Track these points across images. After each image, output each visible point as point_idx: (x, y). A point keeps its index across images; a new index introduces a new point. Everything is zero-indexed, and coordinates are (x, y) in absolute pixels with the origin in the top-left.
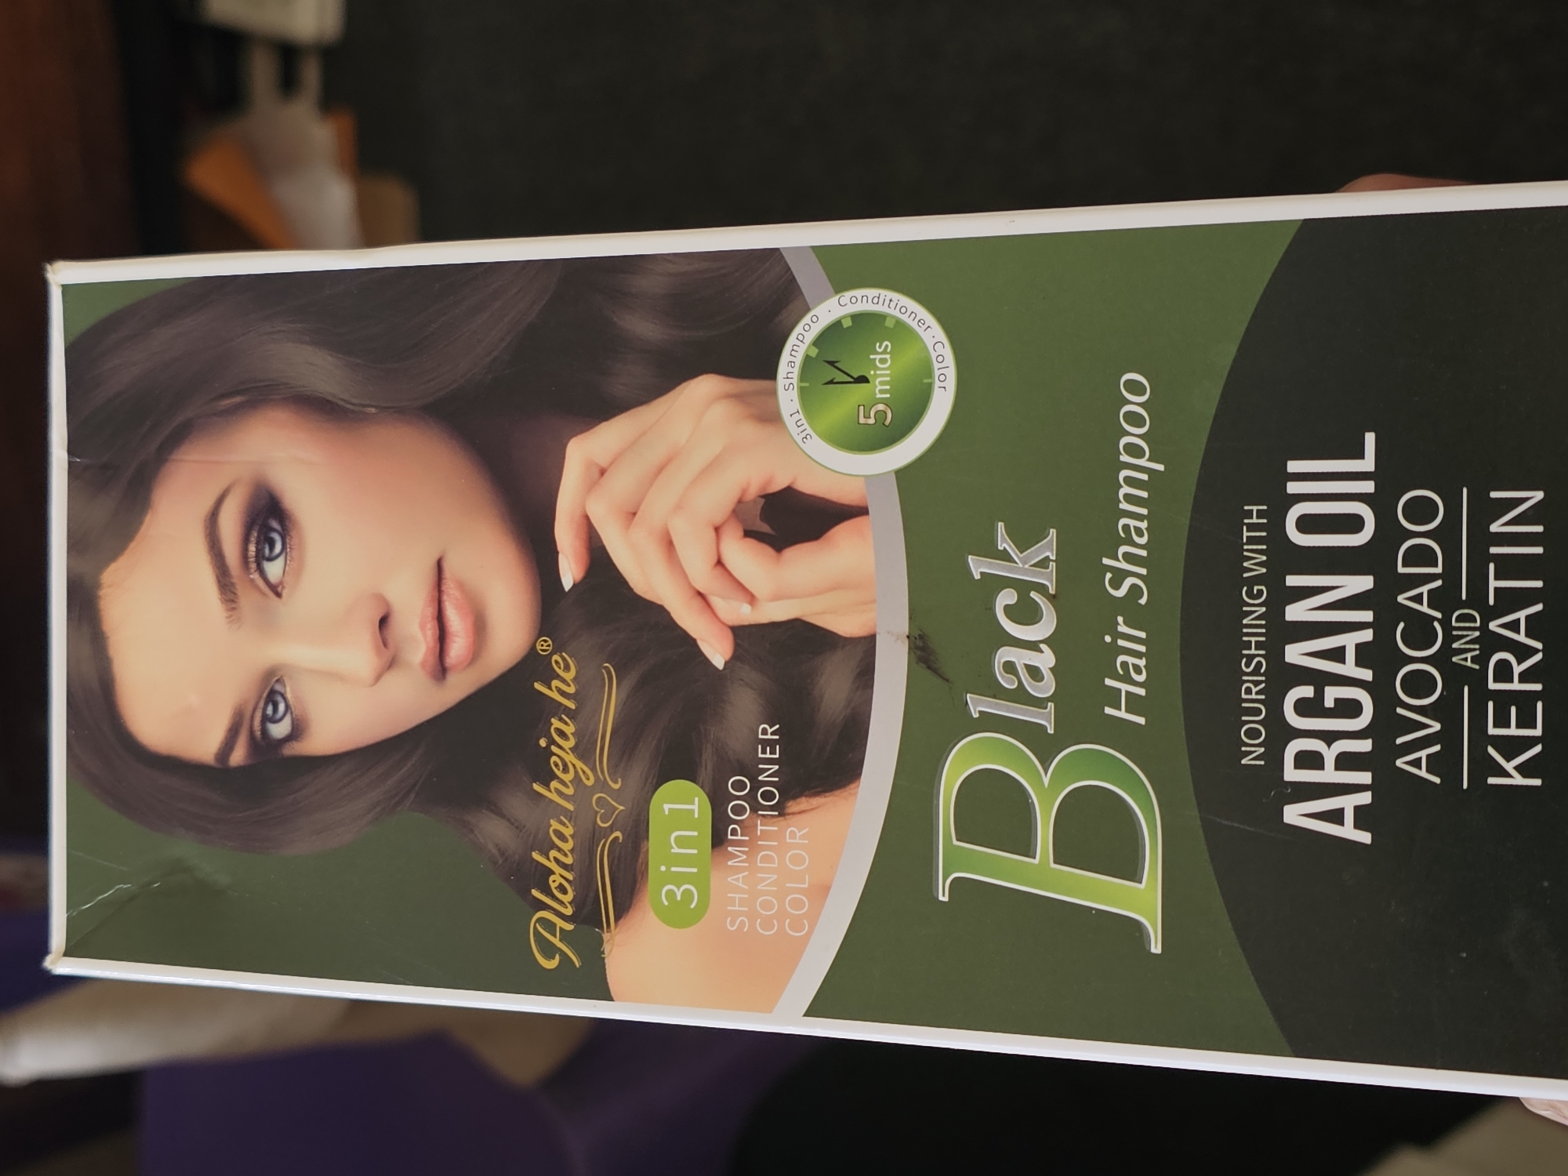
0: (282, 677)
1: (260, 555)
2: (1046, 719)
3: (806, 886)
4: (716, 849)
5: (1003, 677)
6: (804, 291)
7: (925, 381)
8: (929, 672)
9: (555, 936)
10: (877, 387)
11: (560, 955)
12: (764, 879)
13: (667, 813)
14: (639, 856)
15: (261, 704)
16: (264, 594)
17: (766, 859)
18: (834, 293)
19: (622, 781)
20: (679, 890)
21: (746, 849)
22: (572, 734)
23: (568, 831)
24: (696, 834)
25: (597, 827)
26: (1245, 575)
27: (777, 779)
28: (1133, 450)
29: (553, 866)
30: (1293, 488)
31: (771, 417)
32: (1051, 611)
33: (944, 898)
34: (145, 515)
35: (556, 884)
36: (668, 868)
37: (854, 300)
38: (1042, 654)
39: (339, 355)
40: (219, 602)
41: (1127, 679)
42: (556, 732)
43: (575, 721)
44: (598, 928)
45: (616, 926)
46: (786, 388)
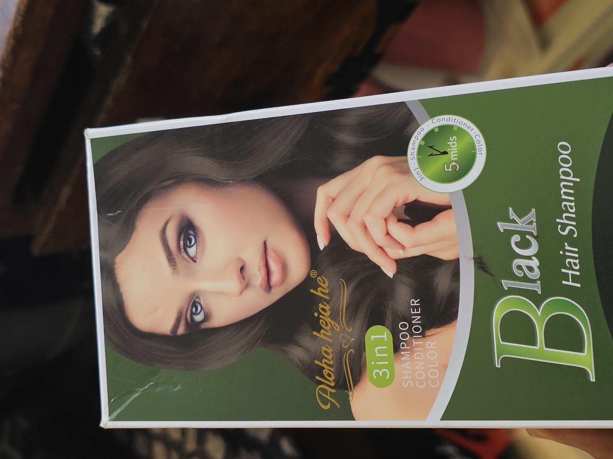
0: (198, 296)
1: (185, 245)
2: (537, 287)
3: (437, 366)
4: (396, 353)
5: (517, 272)
7: (473, 151)
8: (484, 272)
9: (327, 395)
10: (451, 155)
11: (330, 403)
12: (418, 364)
13: (373, 340)
14: (362, 358)
15: (190, 308)
16: (188, 262)
17: (417, 356)
18: (430, 118)
19: (352, 328)
20: (380, 372)
21: (409, 352)
22: (328, 310)
24: (386, 347)
25: (342, 348)
27: (420, 322)
28: (566, 174)
29: (324, 365)
31: (406, 171)
32: (536, 243)
33: (498, 366)
34: (133, 233)
35: (326, 373)
36: (375, 363)
37: (439, 120)
38: (533, 261)
39: (215, 160)
40: (168, 266)
41: (571, 269)
42: (321, 309)
43: (329, 304)
44: (346, 390)
45: (354, 389)
46: (412, 159)
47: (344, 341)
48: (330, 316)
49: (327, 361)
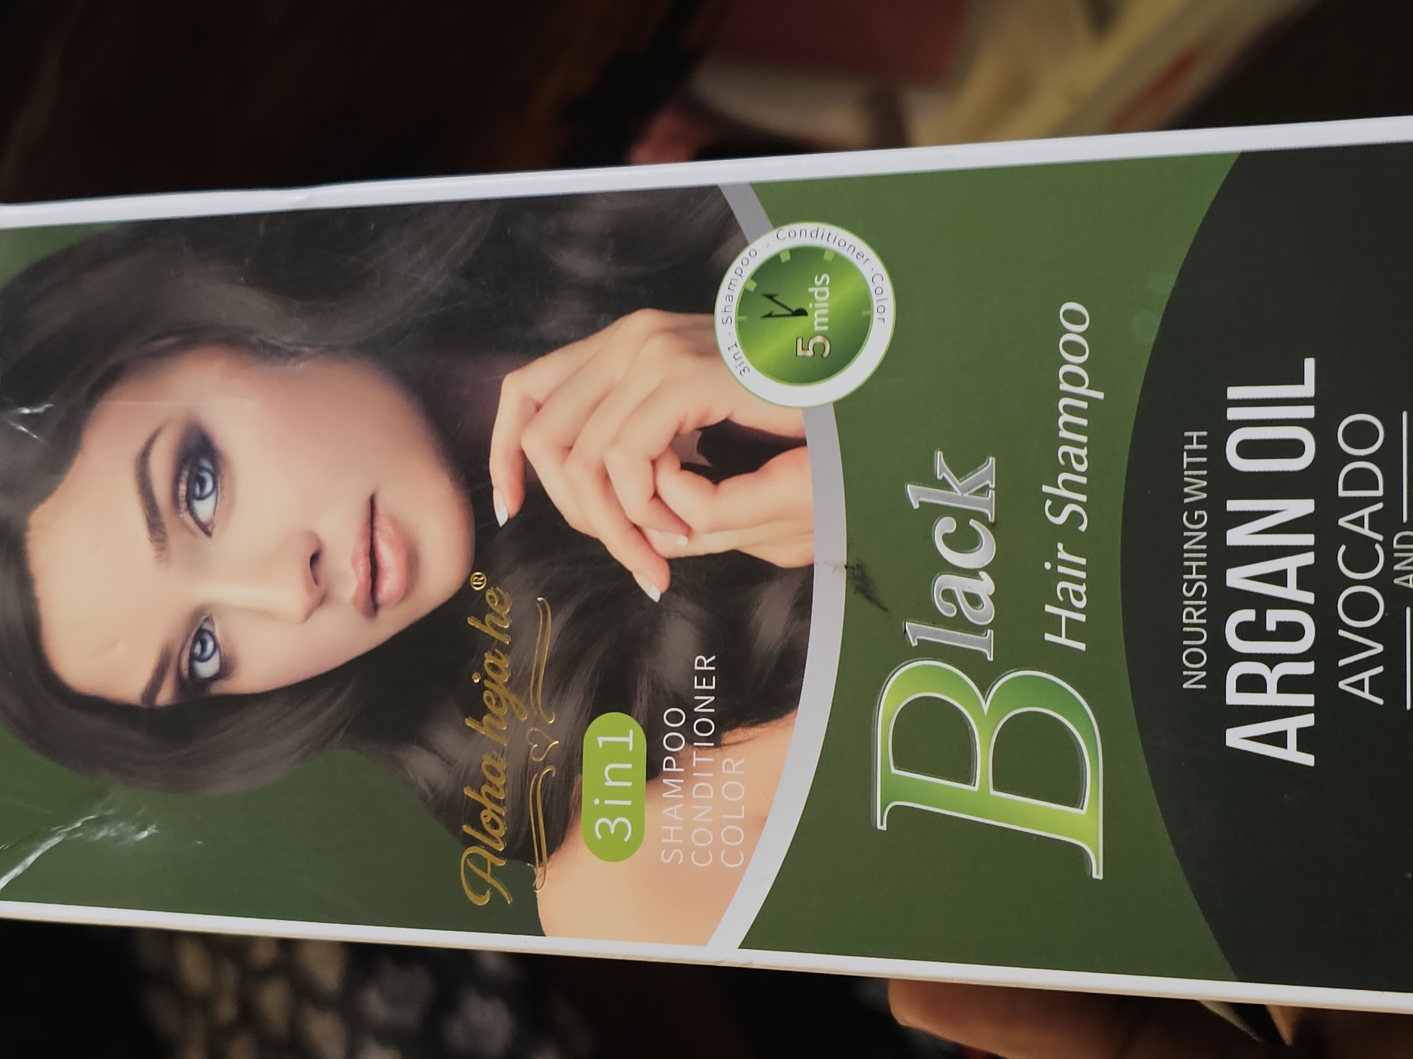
0: (211, 616)
1: (191, 495)
2: (984, 645)
3: (742, 817)
4: (651, 781)
5: (942, 605)
6: (743, 227)
7: (864, 313)
8: (868, 601)
9: (486, 871)
10: (814, 320)
11: (491, 891)
12: (699, 811)
13: (601, 746)
14: (572, 789)
15: (190, 643)
16: (194, 533)
17: (699, 791)
18: (772, 228)
19: (556, 716)
20: (612, 822)
21: (682, 781)
22: (506, 668)
24: (630, 766)
25: (529, 762)
26: (1186, 501)
27: (713, 710)
28: (1074, 379)
29: (484, 801)
30: (1233, 414)
31: (708, 351)
32: (990, 538)
33: (882, 826)
34: (75, 456)
35: (488, 819)
36: (602, 801)
37: (792, 235)
38: (982, 582)
40: (148, 541)
41: (1068, 606)
42: (489, 667)
43: (508, 655)
44: (530, 863)
45: (548, 861)
46: (724, 322)
49: (490, 790)
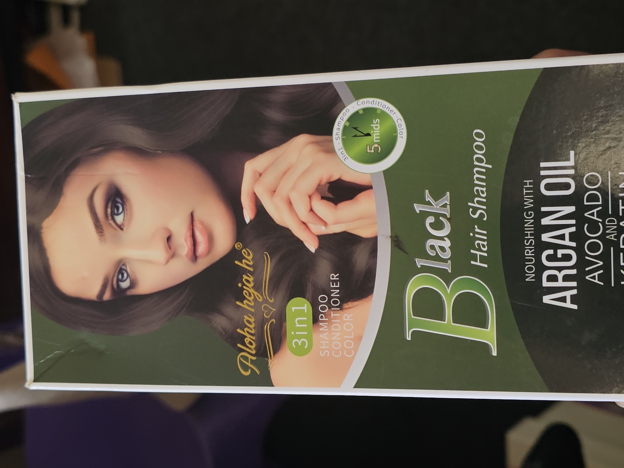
0: (125, 263)
1: (113, 213)
2: (448, 267)
3: (353, 337)
4: (314, 324)
5: (430, 251)
7: (394, 135)
8: (400, 250)
10: (374, 137)
11: (251, 370)
12: (335, 335)
13: (293, 311)
14: (282, 328)
15: (116, 274)
16: (115, 229)
17: (335, 327)
18: (355, 100)
19: (274, 299)
20: (300, 341)
21: (327, 324)
22: (252, 281)
23: (252, 320)
24: (306, 318)
25: (264, 318)
26: (525, 208)
27: (339, 295)
28: (479, 160)
29: (246, 334)
30: (543, 173)
31: (331, 151)
32: (448, 224)
33: (409, 338)
34: (61, 198)
35: (248, 341)
36: (295, 333)
37: (363, 103)
38: (445, 242)
40: (95, 233)
41: (480, 250)
42: (245, 281)
43: (253, 275)
44: (266, 358)
45: (274, 357)
46: (337, 139)
47: (266, 311)
48: (253, 287)
